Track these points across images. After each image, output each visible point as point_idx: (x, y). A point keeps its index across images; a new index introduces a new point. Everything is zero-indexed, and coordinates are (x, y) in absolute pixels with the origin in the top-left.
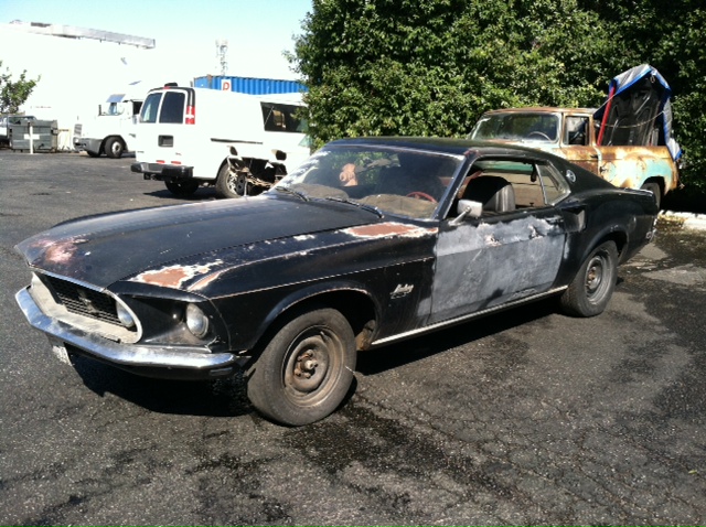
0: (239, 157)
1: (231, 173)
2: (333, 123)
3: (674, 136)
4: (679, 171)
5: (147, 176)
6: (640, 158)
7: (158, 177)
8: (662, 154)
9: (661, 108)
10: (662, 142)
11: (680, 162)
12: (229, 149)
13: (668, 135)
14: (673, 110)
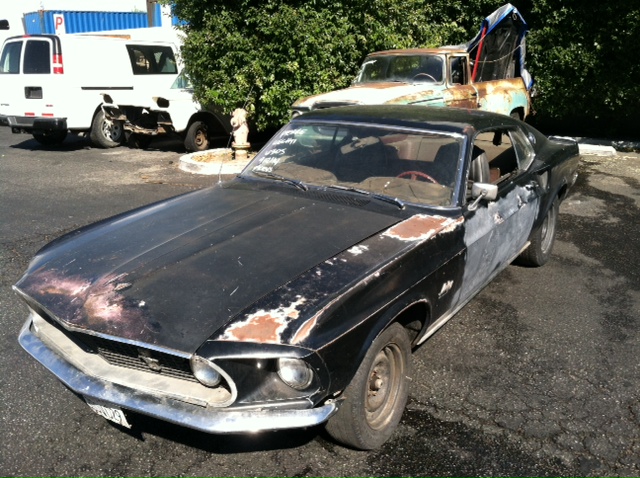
0: (115, 105)
1: (107, 121)
2: (219, 69)
3: (527, 67)
4: (532, 99)
5: (16, 130)
6: (506, 91)
7: (27, 130)
8: (518, 85)
9: (519, 43)
10: (517, 74)
11: (532, 90)
12: (102, 97)
13: (522, 66)
14: (527, 43)
